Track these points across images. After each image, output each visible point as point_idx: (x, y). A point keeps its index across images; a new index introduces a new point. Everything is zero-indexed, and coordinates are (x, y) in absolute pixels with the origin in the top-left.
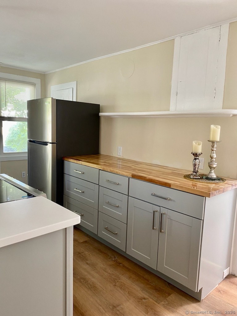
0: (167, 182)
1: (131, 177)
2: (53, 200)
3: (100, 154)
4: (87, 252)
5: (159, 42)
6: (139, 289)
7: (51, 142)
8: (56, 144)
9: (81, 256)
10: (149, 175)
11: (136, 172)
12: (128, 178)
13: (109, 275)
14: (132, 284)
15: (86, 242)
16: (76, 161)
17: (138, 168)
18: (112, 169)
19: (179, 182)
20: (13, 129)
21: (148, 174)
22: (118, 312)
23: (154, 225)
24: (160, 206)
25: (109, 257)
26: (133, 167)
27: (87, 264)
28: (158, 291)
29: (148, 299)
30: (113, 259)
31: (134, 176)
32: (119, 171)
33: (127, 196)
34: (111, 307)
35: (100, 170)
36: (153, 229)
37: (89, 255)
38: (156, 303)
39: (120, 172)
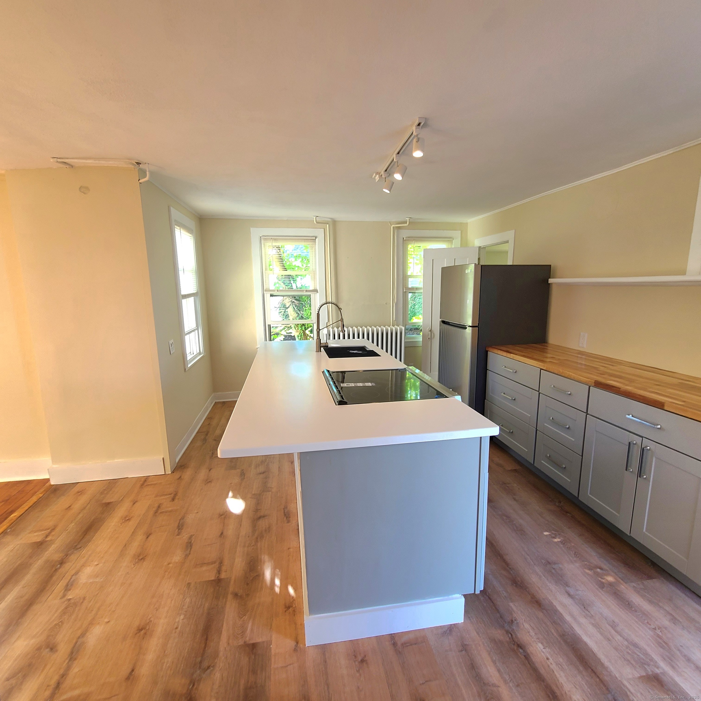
0: (658, 399)
1: (593, 384)
2: (470, 405)
3: (547, 343)
4: (515, 485)
5: (670, 151)
6: (594, 554)
7: (471, 325)
8: (477, 328)
9: (507, 488)
10: (627, 385)
11: (604, 378)
12: (588, 386)
13: (547, 522)
14: (583, 544)
15: (515, 471)
16: (505, 354)
17: (611, 372)
18: (561, 370)
19: (684, 402)
20: (419, 298)
21: (627, 383)
22: (553, 571)
23: (629, 465)
24: (642, 437)
25: (550, 499)
26: (602, 368)
27: (515, 499)
28: (629, 567)
29: (607, 570)
30: (557, 504)
31: (599, 385)
32: (573, 374)
33: (586, 414)
34: (544, 562)
35: (542, 370)
36: (626, 470)
37: (519, 489)
38: (622, 582)
39: (575, 375)
